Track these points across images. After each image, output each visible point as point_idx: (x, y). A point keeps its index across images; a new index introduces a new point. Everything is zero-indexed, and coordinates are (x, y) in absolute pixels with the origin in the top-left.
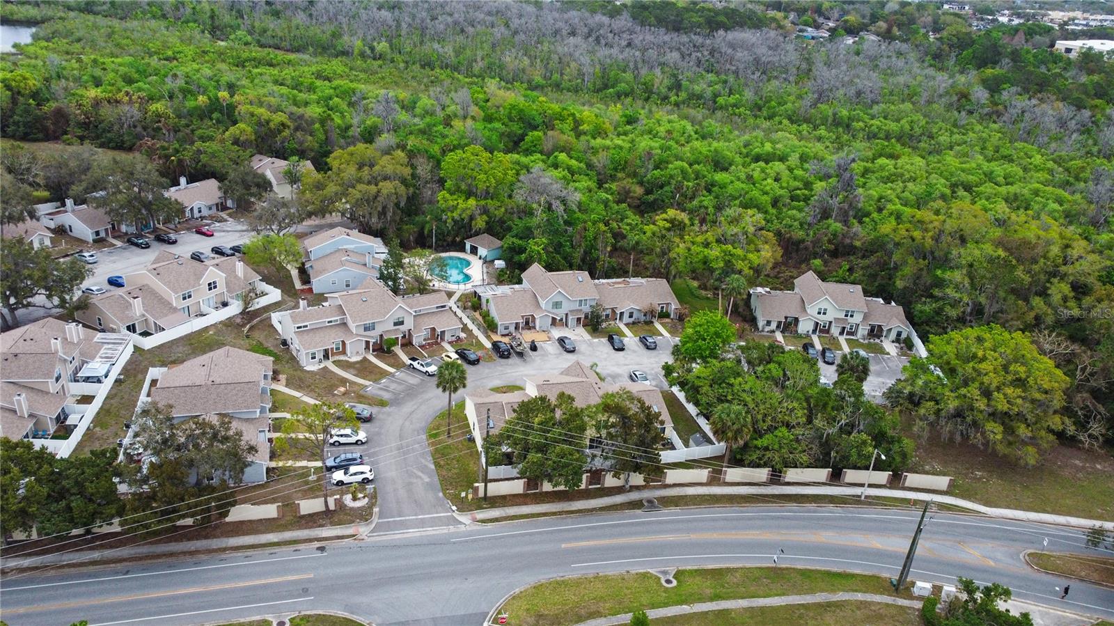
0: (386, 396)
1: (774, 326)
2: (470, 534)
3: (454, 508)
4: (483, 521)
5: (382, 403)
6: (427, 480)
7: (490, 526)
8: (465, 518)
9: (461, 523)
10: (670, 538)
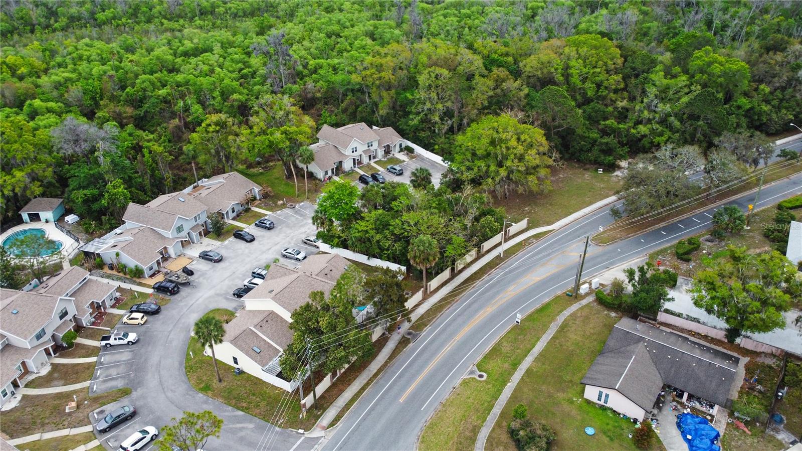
0: (120, 384)
1: (330, 173)
2: (335, 441)
3: (301, 431)
4: (332, 424)
5: (125, 393)
6: (251, 426)
7: (340, 424)
8: (316, 433)
9: (318, 438)
10: (447, 349)
